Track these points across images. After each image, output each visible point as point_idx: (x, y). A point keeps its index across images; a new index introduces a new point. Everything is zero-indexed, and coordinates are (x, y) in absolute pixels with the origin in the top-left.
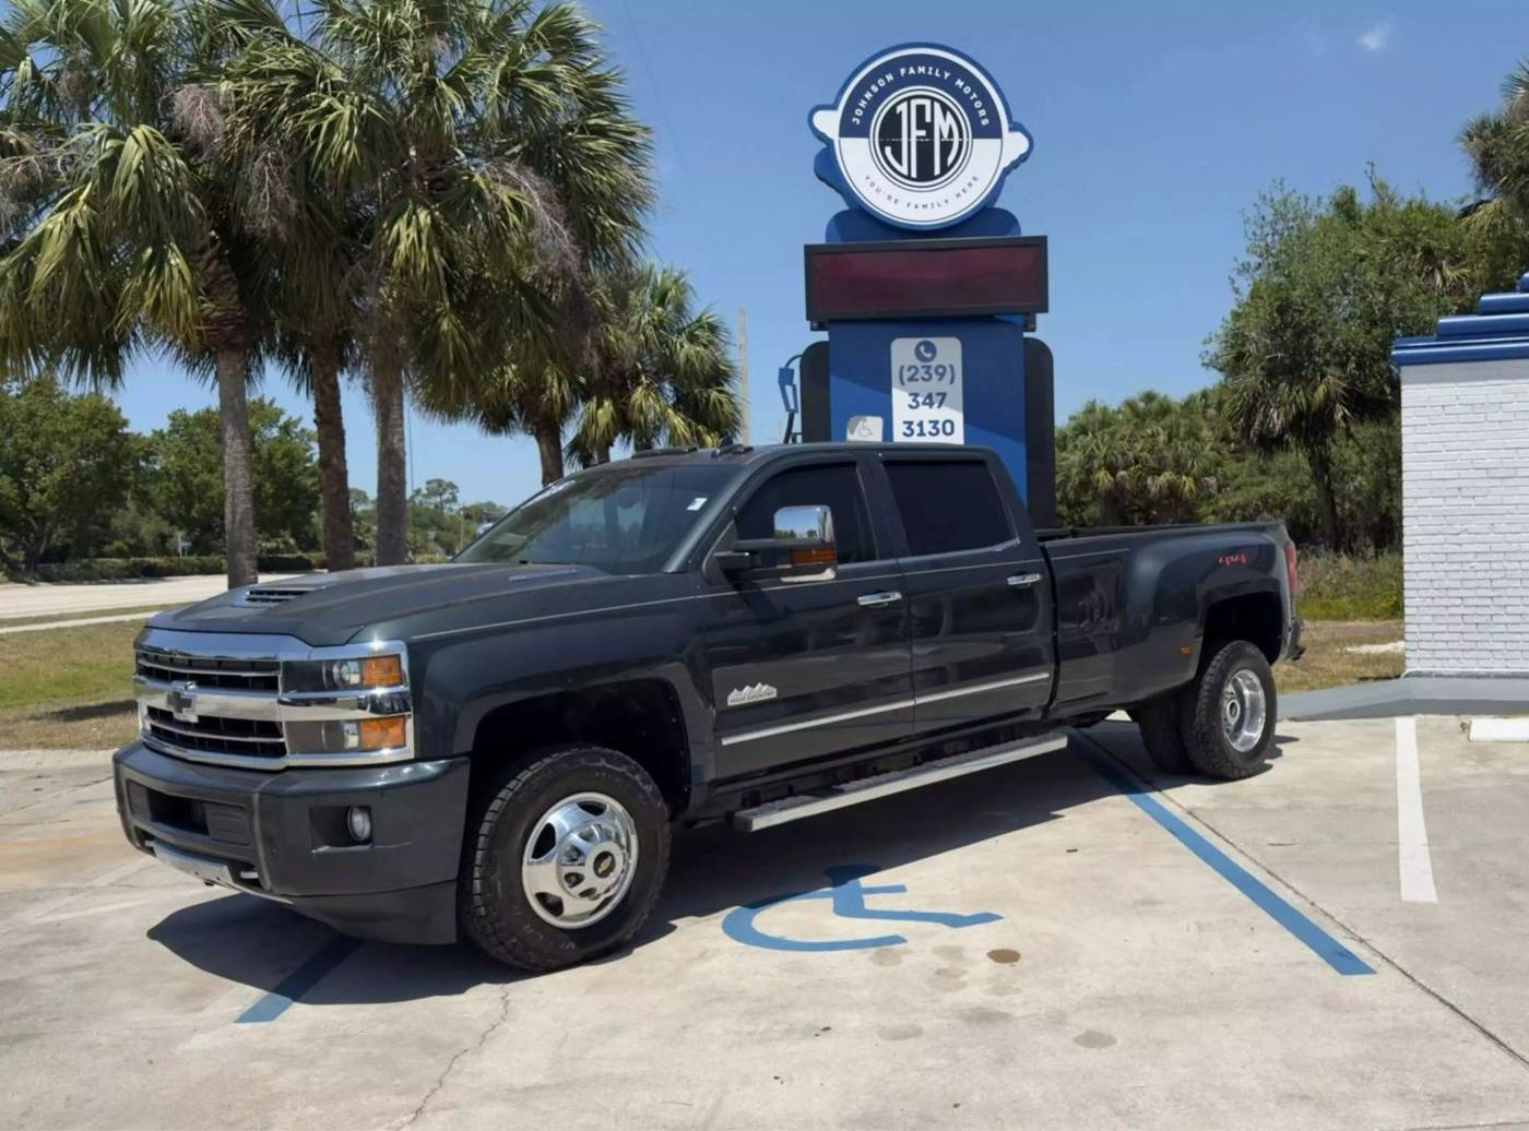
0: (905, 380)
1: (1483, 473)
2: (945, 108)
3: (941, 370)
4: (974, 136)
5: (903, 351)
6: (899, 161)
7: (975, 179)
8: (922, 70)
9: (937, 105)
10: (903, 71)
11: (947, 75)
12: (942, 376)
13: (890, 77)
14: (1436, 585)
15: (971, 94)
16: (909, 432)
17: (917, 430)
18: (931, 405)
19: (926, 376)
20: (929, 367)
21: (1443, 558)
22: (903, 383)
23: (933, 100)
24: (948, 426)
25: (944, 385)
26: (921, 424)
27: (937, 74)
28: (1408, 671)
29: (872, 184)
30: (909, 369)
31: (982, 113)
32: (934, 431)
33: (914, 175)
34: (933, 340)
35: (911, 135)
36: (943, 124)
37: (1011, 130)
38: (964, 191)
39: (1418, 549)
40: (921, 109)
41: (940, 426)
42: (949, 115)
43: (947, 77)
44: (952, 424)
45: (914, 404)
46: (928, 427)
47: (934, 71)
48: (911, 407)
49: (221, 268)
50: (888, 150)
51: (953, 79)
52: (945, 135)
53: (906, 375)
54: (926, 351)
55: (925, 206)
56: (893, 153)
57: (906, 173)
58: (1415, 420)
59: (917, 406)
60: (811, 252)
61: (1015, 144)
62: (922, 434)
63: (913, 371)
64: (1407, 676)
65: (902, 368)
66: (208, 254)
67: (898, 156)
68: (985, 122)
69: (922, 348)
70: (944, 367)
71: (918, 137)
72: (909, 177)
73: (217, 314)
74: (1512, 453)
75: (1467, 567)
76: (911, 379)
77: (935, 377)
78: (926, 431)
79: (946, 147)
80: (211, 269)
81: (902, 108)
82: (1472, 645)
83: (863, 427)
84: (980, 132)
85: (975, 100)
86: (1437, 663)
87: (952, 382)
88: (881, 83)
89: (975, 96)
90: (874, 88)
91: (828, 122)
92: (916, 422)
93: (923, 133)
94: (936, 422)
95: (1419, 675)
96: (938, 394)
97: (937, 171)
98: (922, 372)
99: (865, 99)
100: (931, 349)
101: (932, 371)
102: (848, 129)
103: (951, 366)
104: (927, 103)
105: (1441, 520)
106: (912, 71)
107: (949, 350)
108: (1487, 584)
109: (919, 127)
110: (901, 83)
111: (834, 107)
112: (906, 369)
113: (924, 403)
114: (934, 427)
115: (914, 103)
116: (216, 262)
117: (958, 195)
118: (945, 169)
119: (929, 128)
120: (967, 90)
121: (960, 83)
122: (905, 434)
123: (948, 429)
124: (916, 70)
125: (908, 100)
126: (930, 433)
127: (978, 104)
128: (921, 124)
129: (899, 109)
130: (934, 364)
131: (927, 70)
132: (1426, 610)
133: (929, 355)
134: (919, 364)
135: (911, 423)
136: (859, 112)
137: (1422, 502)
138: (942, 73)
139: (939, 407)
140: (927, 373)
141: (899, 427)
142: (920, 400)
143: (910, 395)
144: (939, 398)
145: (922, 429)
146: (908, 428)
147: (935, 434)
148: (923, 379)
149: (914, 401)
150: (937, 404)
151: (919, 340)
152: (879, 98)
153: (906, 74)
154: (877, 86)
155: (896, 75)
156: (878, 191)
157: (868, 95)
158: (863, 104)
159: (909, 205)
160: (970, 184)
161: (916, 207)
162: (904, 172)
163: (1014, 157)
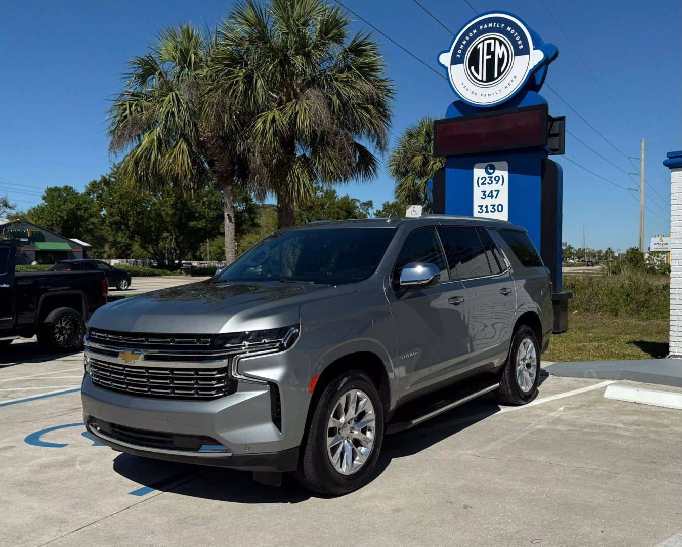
0: (480, 184)
2: (501, 43)
3: (497, 179)
4: (515, 56)
5: (479, 170)
6: (478, 74)
7: (515, 78)
8: (490, 25)
9: (497, 42)
10: (481, 27)
11: (503, 25)
12: (498, 181)
13: (475, 31)
15: (514, 33)
16: (481, 211)
17: (485, 209)
18: (492, 196)
19: (490, 182)
20: (492, 177)
22: (479, 186)
23: (495, 39)
24: (500, 207)
25: (498, 186)
26: (486, 207)
28: (671, 354)
29: (465, 87)
30: (482, 179)
31: (520, 42)
32: (493, 210)
33: (484, 79)
34: (494, 163)
36: (499, 51)
37: (534, 49)
38: (509, 84)
39: (679, 280)
40: (489, 45)
41: (496, 207)
42: (503, 45)
43: (503, 27)
44: (502, 206)
45: (484, 197)
46: (490, 208)
47: (496, 25)
48: (482, 198)
50: (473, 68)
51: (506, 27)
52: (501, 57)
53: (481, 182)
54: (490, 169)
55: (489, 95)
56: (475, 69)
57: (480, 79)
59: (485, 198)
60: (437, 123)
61: (537, 56)
62: (487, 212)
63: (484, 179)
64: (670, 357)
65: (479, 178)
67: (477, 72)
68: (521, 47)
69: (488, 168)
70: (499, 177)
71: (487, 60)
72: (482, 81)
76: (483, 184)
77: (494, 182)
78: (489, 210)
79: (501, 61)
81: (480, 46)
84: (518, 53)
85: (516, 36)
87: (502, 185)
88: (471, 35)
89: (516, 34)
91: (445, 59)
92: (484, 206)
93: (489, 57)
94: (494, 205)
95: (677, 357)
96: (495, 191)
97: (496, 76)
98: (488, 180)
99: (463, 44)
100: (493, 168)
101: (493, 179)
102: (455, 61)
103: (502, 176)
104: (492, 41)
106: (486, 26)
109: (487, 55)
110: (480, 33)
111: (449, 51)
112: (480, 179)
113: (489, 196)
114: (493, 208)
115: (486, 42)
117: (506, 87)
118: (500, 74)
119: (493, 53)
120: (512, 31)
121: (509, 29)
122: (479, 212)
123: (500, 209)
124: (488, 26)
125: (483, 41)
126: (491, 211)
127: (518, 38)
128: (489, 52)
129: (478, 47)
130: (494, 175)
131: (493, 25)
133: (492, 171)
134: (487, 176)
135: (482, 206)
136: (460, 51)
138: (500, 25)
139: (496, 197)
140: (490, 180)
141: (476, 209)
142: (487, 194)
143: (482, 192)
144: (497, 192)
145: (487, 209)
146: (481, 209)
147: (493, 212)
148: (488, 183)
149: (484, 195)
150: (495, 196)
151: (488, 163)
152: (469, 43)
153: (483, 28)
154: (469, 36)
155: (478, 29)
156: (467, 90)
157: (464, 42)
158: (462, 47)
159: (482, 95)
160: (512, 81)
161: (485, 95)
162: (480, 77)
163: (536, 63)
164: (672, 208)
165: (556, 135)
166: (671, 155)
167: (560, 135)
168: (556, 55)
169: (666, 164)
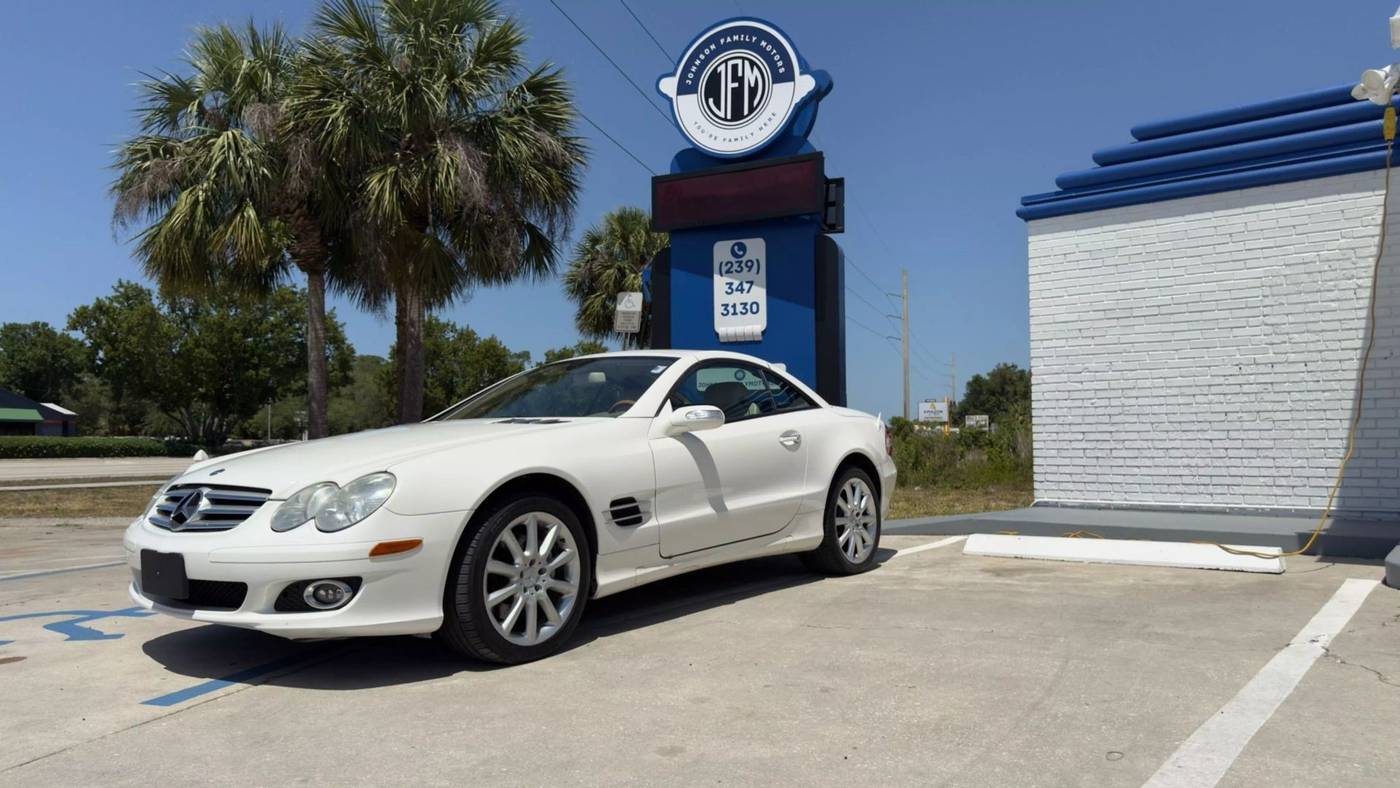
0: (724, 271)
1: (1101, 315)
2: (753, 64)
3: (749, 264)
4: (773, 83)
5: (722, 250)
6: (719, 109)
7: (774, 115)
8: (736, 38)
9: (747, 63)
10: (722, 41)
11: (754, 39)
12: (750, 268)
13: (713, 47)
14: (1060, 420)
15: (771, 50)
16: (725, 312)
17: (731, 310)
18: (742, 290)
19: (739, 269)
20: (741, 262)
21: (1066, 396)
22: (721, 274)
23: (744, 59)
24: (755, 306)
25: (752, 275)
26: (734, 306)
27: (747, 40)
28: (1036, 500)
29: (699, 128)
30: (726, 264)
31: (780, 64)
32: (744, 311)
33: (729, 117)
34: (744, 241)
35: (727, 86)
36: (750, 76)
37: (801, 73)
38: (765, 125)
39: (1044, 387)
40: (735, 67)
41: (748, 307)
42: (755, 68)
43: (754, 40)
44: (757, 304)
45: (730, 291)
46: (739, 308)
47: (745, 38)
49: (307, 222)
50: (711, 101)
51: (758, 41)
52: (752, 85)
53: (724, 269)
54: (739, 249)
55: (736, 140)
56: (715, 101)
57: (723, 116)
58: (1041, 269)
59: (732, 292)
60: (657, 181)
61: (805, 84)
62: (735, 313)
63: (729, 265)
64: (1035, 505)
65: (721, 264)
66: (297, 213)
67: (718, 104)
68: (782, 70)
69: (736, 248)
70: (751, 261)
71: (733, 89)
72: (725, 119)
73: (303, 251)
74: (1128, 294)
75: (1087, 403)
76: (728, 272)
77: (746, 269)
78: (738, 311)
79: (753, 91)
80: (299, 222)
81: (722, 68)
82: (1094, 478)
83: (629, 301)
84: (778, 78)
85: (775, 54)
86: (1062, 494)
87: (757, 273)
88: (707, 52)
89: (774, 52)
90: (702, 57)
91: (669, 86)
92: (731, 304)
93: (736, 85)
94: (746, 304)
95: (1046, 505)
97: (746, 112)
98: (735, 266)
100: (743, 248)
101: (743, 265)
102: (683, 89)
103: (758, 261)
104: (739, 62)
105: (1062, 360)
106: (729, 40)
107: (756, 248)
108: (1106, 419)
109: (733, 81)
110: (721, 49)
111: (673, 74)
112: (724, 264)
113: (737, 290)
114: (744, 308)
115: (730, 63)
116: (302, 218)
117: (761, 129)
118: (752, 109)
119: (740, 80)
120: (769, 48)
121: (763, 44)
122: (722, 314)
123: (755, 309)
124: (732, 38)
125: (726, 61)
126: (741, 313)
127: (777, 58)
128: (735, 78)
129: (719, 70)
130: (744, 259)
131: (740, 37)
132: (1052, 445)
133: (741, 253)
134: (733, 260)
135: (727, 305)
136: (691, 76)
137: (1046, 344)
138: (750, 38)
139: (748, 292)
140: (739, 266)
141: (718, 309)
142: (734, 287)
143: (727, 284)
144: (748, 285)
145: (735, 310)
146: (725, 309)
147: (744, 314)
148: (736, 271)
149: (730, 288)
150: (746, 289)
151: (734, 242)
152: (704, 64)
153: (725, 43)
154: (704, 54)
155: (717, 44)
156: (703, 132)
157: (698, 62)
158: (694, 69)
159: (724, 140)
160: (770, 119)
161: (730, 140)
162: (722, 115)
163: (804, 94)
164: (1031, 279)
165: (833, 204)
166: (1026, 201)
167: (838, 204)
168: (830, 87)
169: (1019, 214)
